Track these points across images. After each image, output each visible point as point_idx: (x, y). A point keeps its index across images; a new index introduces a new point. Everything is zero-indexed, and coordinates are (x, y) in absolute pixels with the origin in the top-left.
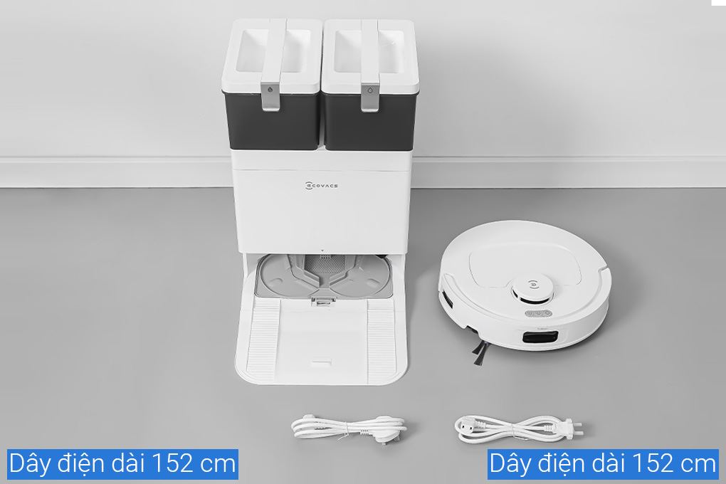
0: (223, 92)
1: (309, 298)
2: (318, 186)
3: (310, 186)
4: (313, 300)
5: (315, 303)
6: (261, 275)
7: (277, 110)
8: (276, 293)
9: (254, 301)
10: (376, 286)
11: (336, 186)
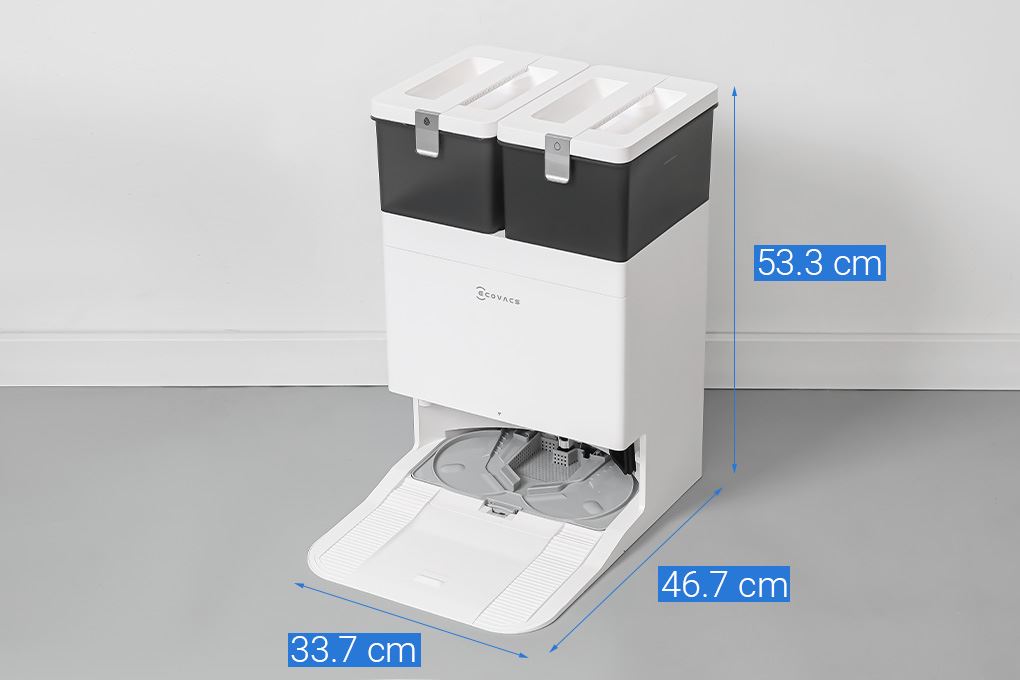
0: (373, 118)
1: (482, 499)
2: (493, 296)
3: (482, 294)
4: (486, 504)
5: (488, 509)
6: (437, 455)
7: (435, 154)
8: (442, 481)
9: (403, 481)
10: (593, 511)
11: (517, 302)
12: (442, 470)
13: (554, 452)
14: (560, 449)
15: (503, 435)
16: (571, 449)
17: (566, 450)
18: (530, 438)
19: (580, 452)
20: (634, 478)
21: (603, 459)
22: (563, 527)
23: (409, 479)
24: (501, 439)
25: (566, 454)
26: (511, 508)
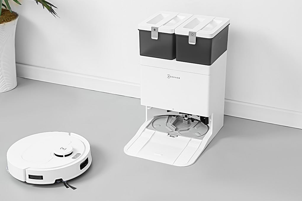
0: (138, 30)
1: (167, 133)
2: (172, 77)
3: (169, 76)
4: (169, 134)
5: (169, 136)
6: (153, 122)
7: (157, 39)
8: (155, 129)
9: (145, 129)
10: (198, 135)
11: (179, 78)
12: (155, 126)
13: (183, 121)
14: (185, 120)
15: (169, 117)
16: (188, 120)
17: (187, 120)
18: (177, 117)
19: (191, 120)
20: (208, 126)
21: (198, 121)
22: (191, 139)
23: (146, 129)
24: (168, 118)
25: (187, 121)
26: (175, 135)
